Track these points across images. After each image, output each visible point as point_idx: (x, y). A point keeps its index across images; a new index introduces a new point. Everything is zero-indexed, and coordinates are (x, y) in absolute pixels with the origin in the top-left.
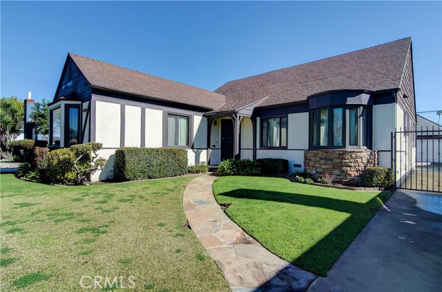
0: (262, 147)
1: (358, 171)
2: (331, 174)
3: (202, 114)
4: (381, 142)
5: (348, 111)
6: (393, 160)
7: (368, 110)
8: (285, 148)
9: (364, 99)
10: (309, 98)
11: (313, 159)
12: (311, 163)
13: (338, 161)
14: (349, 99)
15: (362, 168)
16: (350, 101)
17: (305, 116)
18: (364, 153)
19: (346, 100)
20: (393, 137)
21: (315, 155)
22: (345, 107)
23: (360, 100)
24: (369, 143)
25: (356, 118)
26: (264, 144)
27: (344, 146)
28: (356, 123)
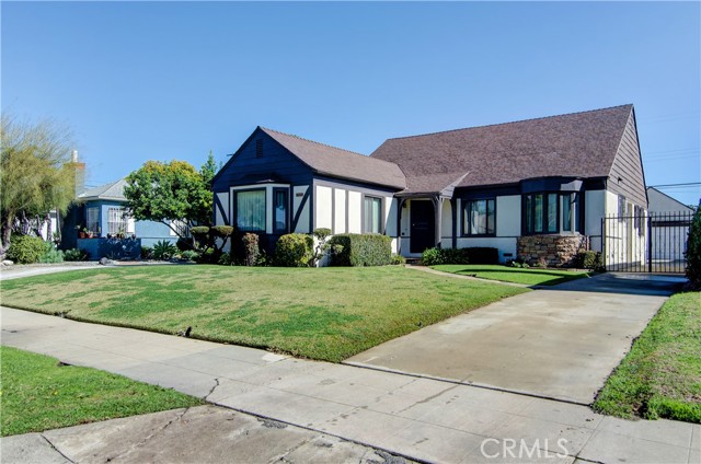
0: (463, 235)
1: (571, 255)
2: (546, 259)
3: (392, 194)
4: (592, 227)
5: (562, 197)
6: (603, 245)
7: (581, 196)
8: (494, 235)
9: (577, 185)
10: (521, 181)
11: (528, 245)
12: (526, 250)
13: (553, 246)
14: (563, 185)
15: (575, 253)
16: (564, 187)
17: (516, 200)
18: (577, 238)
19: (560, 187)
20: (603, 222)
21: (530, 241)
22: (560, 193)
23: (573, 187)
24: (581, 229)
25: (570, 204)
26: (466, 231)
27: (558, 231)
28: (570, 208)
